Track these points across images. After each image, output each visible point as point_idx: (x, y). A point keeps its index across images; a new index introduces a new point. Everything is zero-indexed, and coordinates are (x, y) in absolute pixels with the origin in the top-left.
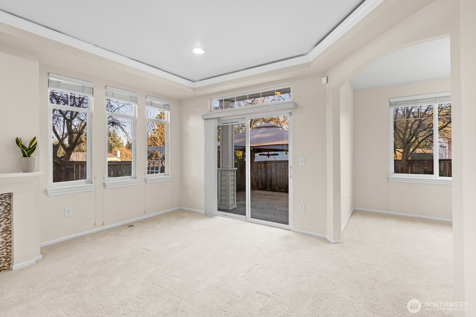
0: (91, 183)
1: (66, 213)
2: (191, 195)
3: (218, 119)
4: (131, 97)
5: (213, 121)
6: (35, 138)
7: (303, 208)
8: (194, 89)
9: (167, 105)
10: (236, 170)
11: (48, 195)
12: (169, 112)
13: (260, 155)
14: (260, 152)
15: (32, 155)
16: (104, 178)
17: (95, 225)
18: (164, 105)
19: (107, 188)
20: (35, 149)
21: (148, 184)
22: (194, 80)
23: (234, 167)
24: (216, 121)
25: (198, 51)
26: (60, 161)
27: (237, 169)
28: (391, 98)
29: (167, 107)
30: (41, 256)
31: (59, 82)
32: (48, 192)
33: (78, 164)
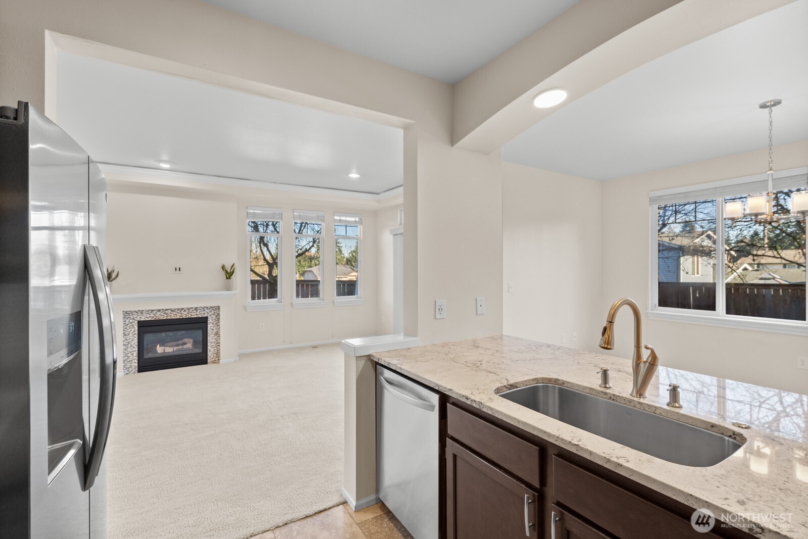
0: (281, 302)
1: (260, 327)
4: (318, 216)
6: (234, 265)
11: (246, 310)
15: (232, 277)
16: (291, 298)
17: (284, 342)
19: (294, 308)
20: (233, 272)
21: (336, 306)
22: (379, 192)
25: (354, 176)
26: (273, 280)
28: (651, 191)
30: (238, 358)
31: (255, 213)
32: (247, 308)
33: (303, 283)
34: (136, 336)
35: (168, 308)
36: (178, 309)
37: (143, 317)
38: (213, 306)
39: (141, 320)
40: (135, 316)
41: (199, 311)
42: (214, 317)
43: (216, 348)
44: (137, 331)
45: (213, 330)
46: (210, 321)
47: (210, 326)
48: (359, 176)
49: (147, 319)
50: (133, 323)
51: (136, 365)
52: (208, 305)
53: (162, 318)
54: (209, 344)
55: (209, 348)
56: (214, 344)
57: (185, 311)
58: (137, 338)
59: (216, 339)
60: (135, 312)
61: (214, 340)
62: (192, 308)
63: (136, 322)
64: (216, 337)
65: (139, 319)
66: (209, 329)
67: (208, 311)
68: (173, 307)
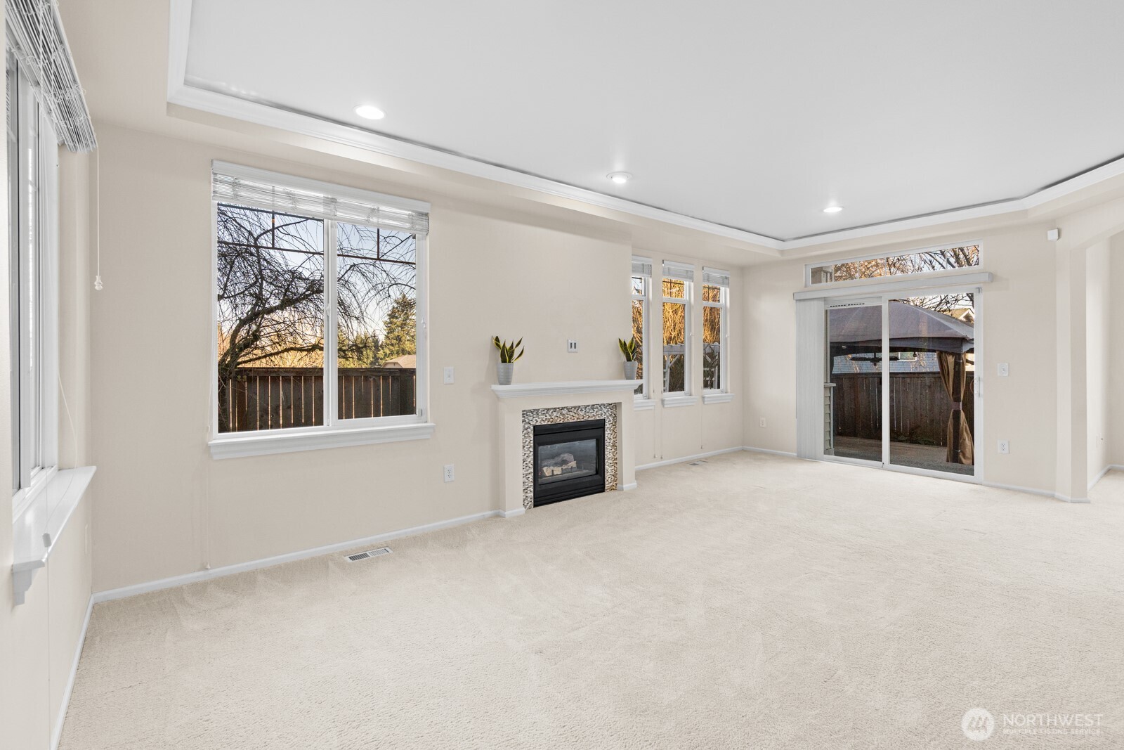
2: (764, 426)
3: (825, 299)
5: (816, 302)
7: (1006, 447)
8: (782, 252)
9: (726, 278)
10: (834, 387)
12: (728, 290)
13: (853, 359)
14: (854, 353)
16: (661, 392)
17: (655, 457)
18: (722, 277)
19: (665, 406)
21: (707, 404)
22: (784, 238)
23: (829, 381)
24: (822, 303)
27: (835, 385)
29: (726, 281)
30: (636, 481)
34: (532, 450)
35: (563, 406)
36: (575, 407)
37: (539, 420)
38: (610, 402)
39: (537, 424)
40: (531, 418)
41: (596, 410)
42: (611, 418)
43: (613, 467)
44: (532, 442)
45: (610, 439)
46: (607, 425)
47: (607, 433)
48: (840, 209)
49: (543, 424)
50: (529, 430)
51: (532, 494)
52: (605, 402)
53: (558, 421)
54: (606, 461)
55: (606, 467)
56: (611, 462)
57: (582, 410)
58: (532, 453)
59: (613, 453)
60: (530, 411)
61: (612, 455)
62: (589, 406)
63: (532, 428)
64: (613, 450)
65: (534, 423)
66: (606, 438)
67: (605, 410)
68: (570, 405)
